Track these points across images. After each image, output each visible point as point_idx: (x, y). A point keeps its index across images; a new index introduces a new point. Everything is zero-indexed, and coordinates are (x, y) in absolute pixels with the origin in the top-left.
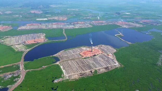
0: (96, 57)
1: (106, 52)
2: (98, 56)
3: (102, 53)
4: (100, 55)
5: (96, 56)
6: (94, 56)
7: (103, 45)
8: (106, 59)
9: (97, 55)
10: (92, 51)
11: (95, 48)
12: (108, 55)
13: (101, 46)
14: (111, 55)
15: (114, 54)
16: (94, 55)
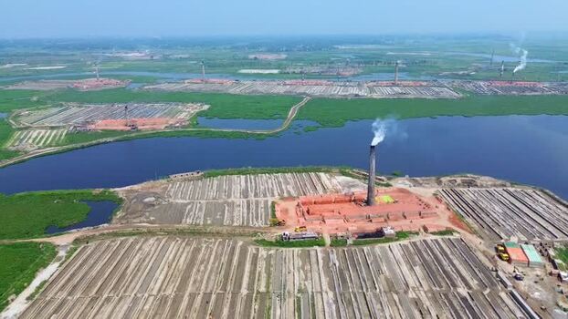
0: (378, 248)
1: (489, 229)
2: (405, 242)
3: (449, 232)
4: (430, 238)
5: (390, 239)
6: (366, 236)
7: (485, 180)
8: (463, 291)
9: (401, 235)
10: (368, 203)
11: (412, 189)
12: (502, 252)
13: (470, 184)
14: (534, 256)
15: (560, 253)
16: (371, 227)
